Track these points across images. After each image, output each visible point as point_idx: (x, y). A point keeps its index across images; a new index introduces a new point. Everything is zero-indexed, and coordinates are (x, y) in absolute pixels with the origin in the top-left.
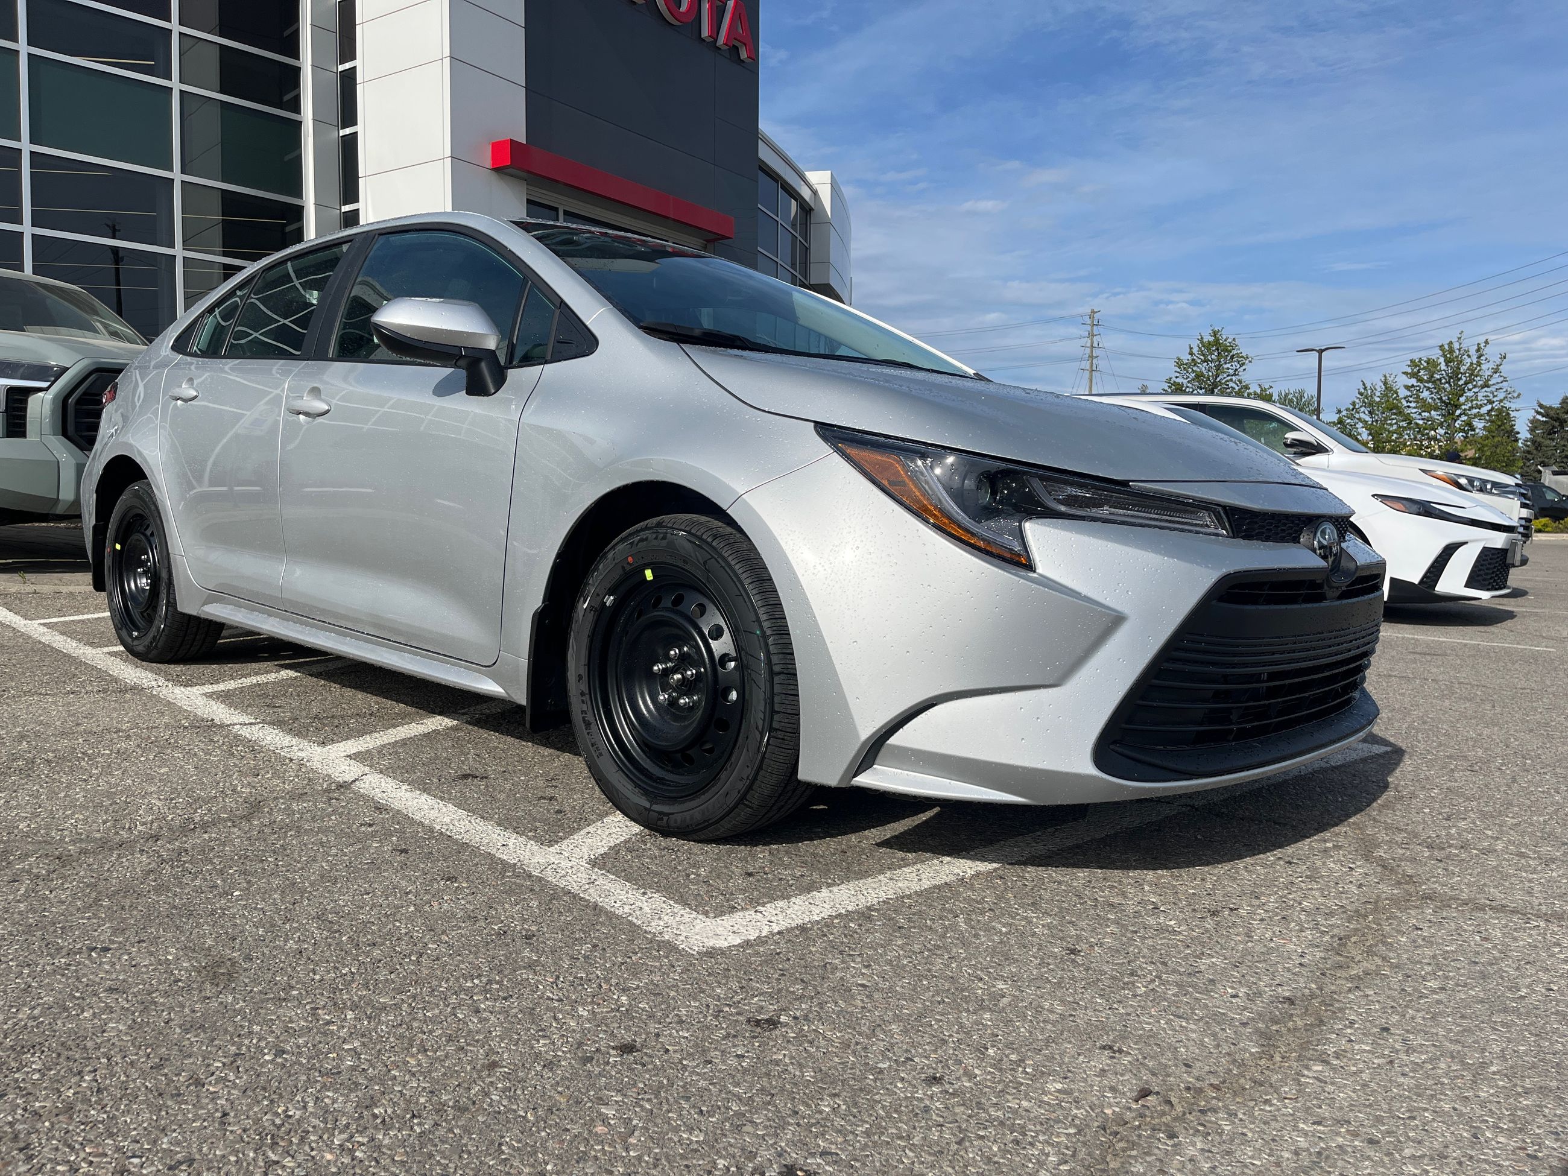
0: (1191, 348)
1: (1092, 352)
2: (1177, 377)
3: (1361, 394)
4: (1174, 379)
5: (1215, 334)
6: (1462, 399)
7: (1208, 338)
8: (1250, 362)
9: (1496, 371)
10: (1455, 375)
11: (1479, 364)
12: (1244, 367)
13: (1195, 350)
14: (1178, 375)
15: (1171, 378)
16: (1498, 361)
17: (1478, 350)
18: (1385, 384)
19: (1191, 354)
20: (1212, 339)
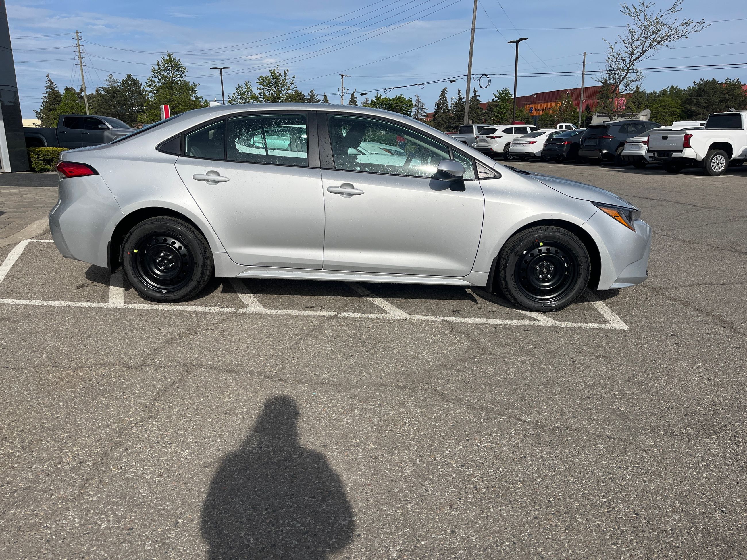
0: (158, 62)
1: (80, 55)
2: (153, 77)
3: (237, 89)
4: (151, 78)
5: (169, 55)
6: (281, 95)
7: (166, 58)
8: (187, 71)
9: (292, 83)
10: (277, 84)
11: (285, 80)
12: (185, 74)
13: (160, 63)
14: (153, 76)
15: (150, 78)
16: (293, 79)
17: (285, 73)
18: (247, 85)
19: (158, 65)
20: (168, 58)
